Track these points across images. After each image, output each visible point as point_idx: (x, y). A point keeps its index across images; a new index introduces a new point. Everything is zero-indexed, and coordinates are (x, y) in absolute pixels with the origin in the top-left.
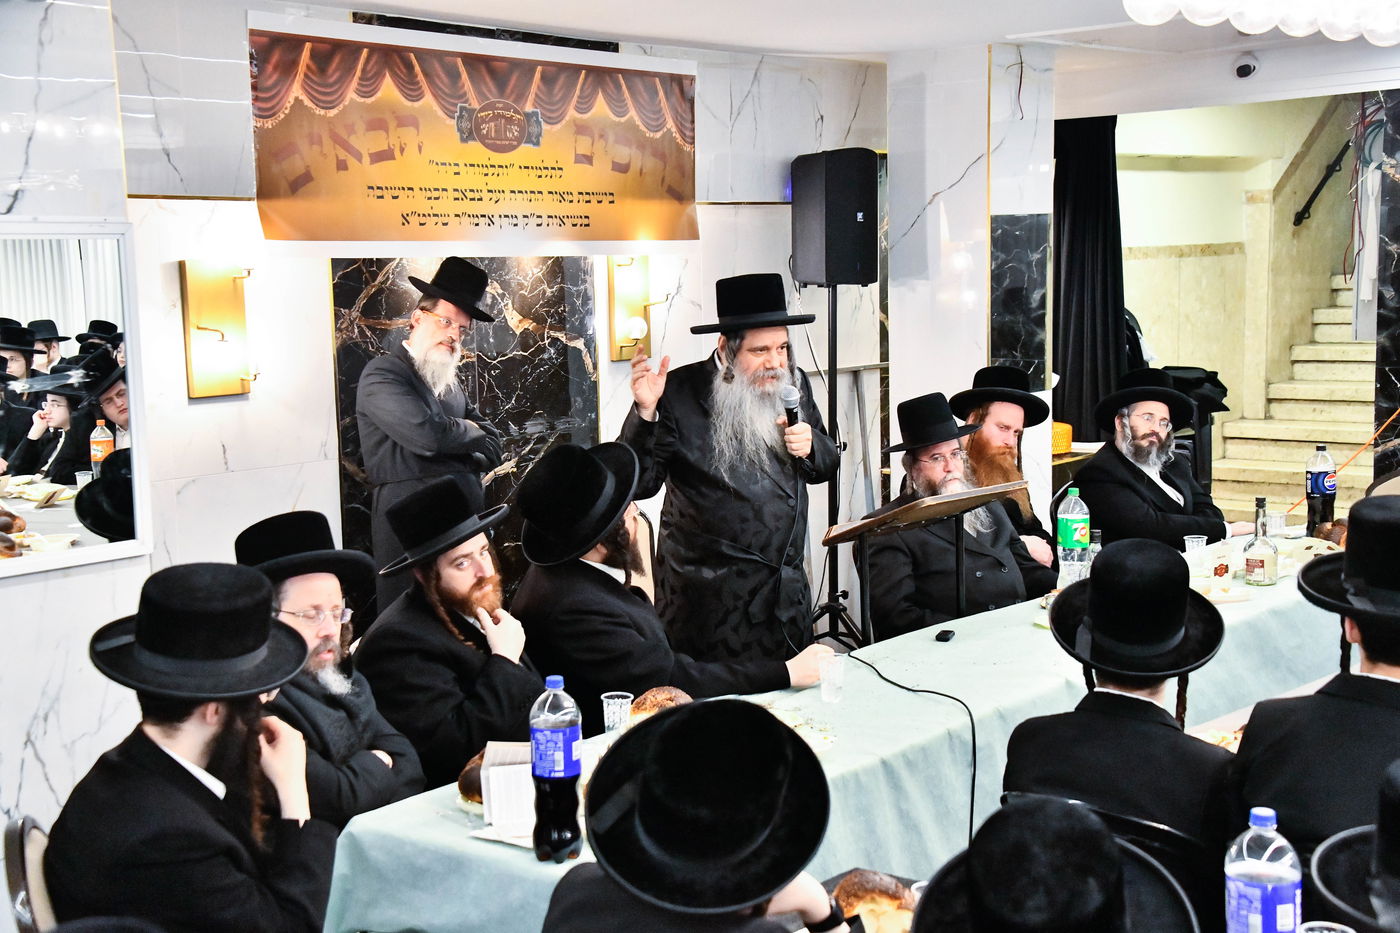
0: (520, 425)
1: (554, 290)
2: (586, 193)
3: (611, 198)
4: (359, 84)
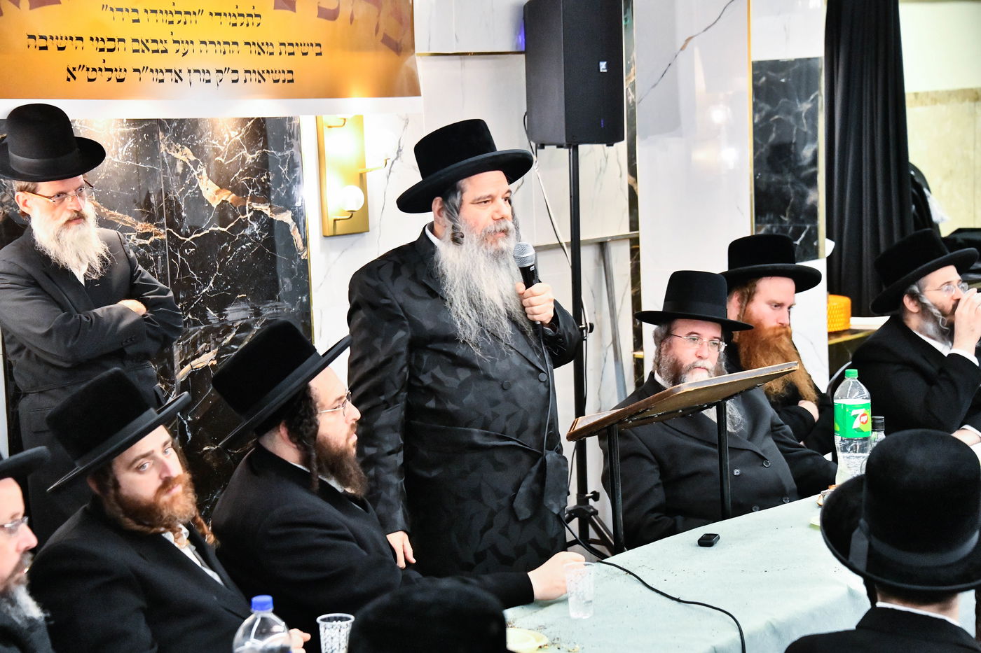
0: (220, 311)
1: (255, 155)
2: (289, 44)
3: (318, 50)
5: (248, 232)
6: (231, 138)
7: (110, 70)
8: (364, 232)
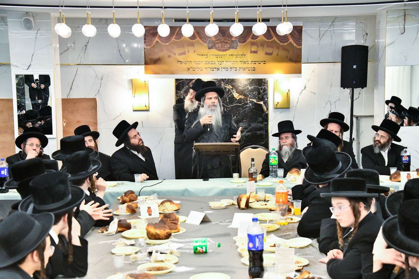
1: (252, 88)
2: (254, 61)
3: (264, 62)
4: (176, 36)
5: (248, 106)
6: (244, 83)
7: (199, 68)
8: (289, 108)
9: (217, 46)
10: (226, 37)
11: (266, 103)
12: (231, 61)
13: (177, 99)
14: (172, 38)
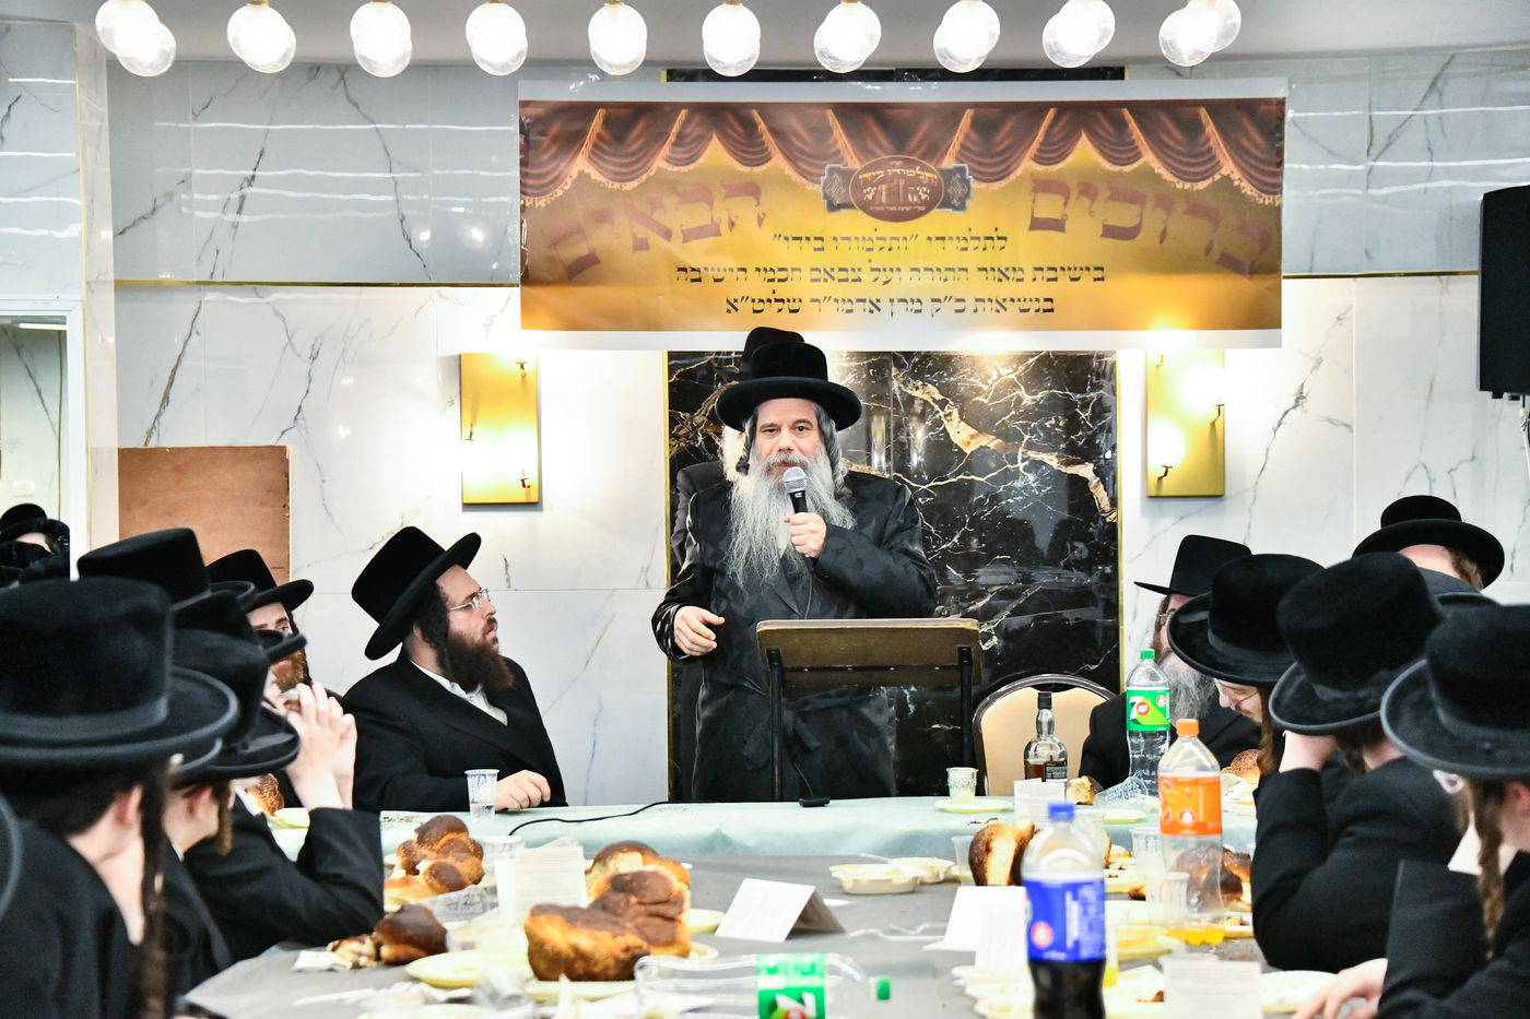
0: (968, 572)
1: (1039, 396)
2: (1050, 269)
3: (1099, 274)
4: (672, 151)
5: (1018, 484)
6: (1000, 376)
7: (782, 301)
8: (1218, 497)
9: (870, 197)
10: (910, 154)
11: (1107, 473)
12: (939, 270)
13: (675, 449)
14: (656, 152)
